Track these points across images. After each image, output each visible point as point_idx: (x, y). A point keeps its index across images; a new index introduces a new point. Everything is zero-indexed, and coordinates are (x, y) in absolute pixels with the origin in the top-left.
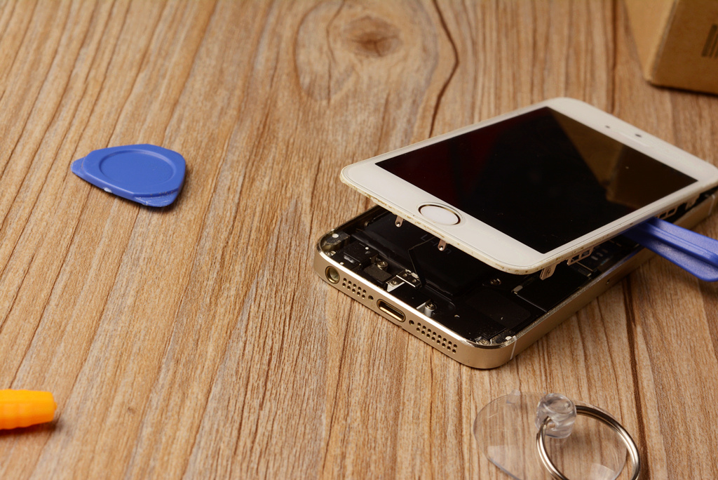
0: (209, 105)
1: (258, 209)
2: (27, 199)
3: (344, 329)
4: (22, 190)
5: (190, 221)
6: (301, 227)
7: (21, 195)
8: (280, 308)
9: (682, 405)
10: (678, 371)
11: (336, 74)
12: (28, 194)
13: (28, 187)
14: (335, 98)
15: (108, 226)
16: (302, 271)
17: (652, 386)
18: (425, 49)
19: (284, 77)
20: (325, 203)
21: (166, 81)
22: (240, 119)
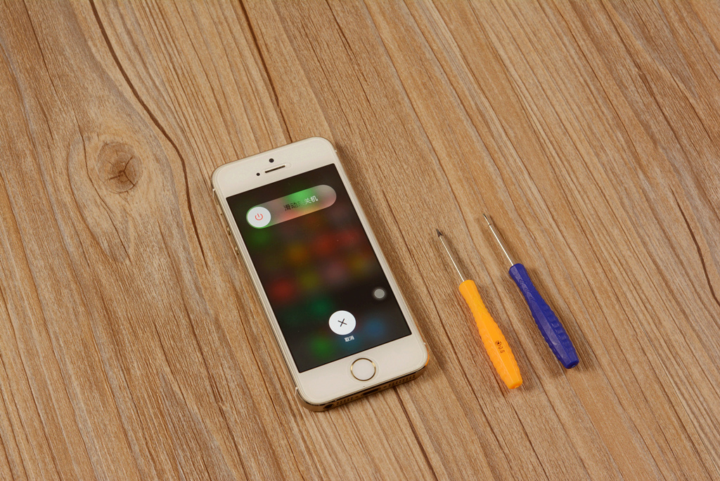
0: (64, 310)
1: (146, 397)
2: (19, 473)
3: (243, 472)
4: (12, 466)
5: (116, 432)
6: (177, 397)
7: (14, 472)
8: (202, 477)
9: (438, 421)
10: (426, 394)
11: (119, 226)
12: (17, 468)
13: (13, 462)
14: (131, 251)
15: (76, 467)
16: (198, 437)
17: (417, 415)
18: (158, 160)
19: (91, 250)
20: (178, 365)
21: (26, 302)
22: (89, 313)
